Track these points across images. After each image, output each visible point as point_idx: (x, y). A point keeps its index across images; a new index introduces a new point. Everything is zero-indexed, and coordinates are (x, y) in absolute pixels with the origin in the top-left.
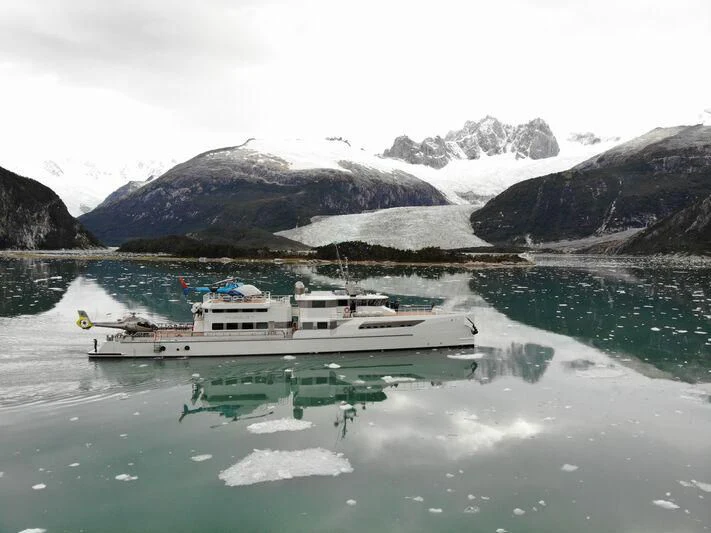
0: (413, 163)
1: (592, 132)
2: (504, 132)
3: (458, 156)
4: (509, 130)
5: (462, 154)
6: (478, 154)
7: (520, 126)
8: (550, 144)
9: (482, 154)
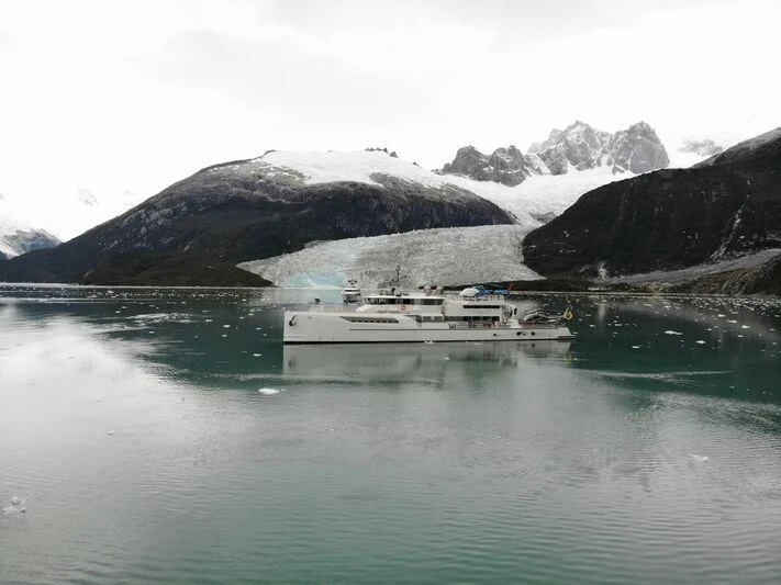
0: (480, 180)
1: (711, 139)
2: (598, 140)
3: (539, 171)
4: (604, 139)
5: (545, 169)
6: (563, 169)
7: (618, 133)
8: (657, 155)
9: (570, 168)
